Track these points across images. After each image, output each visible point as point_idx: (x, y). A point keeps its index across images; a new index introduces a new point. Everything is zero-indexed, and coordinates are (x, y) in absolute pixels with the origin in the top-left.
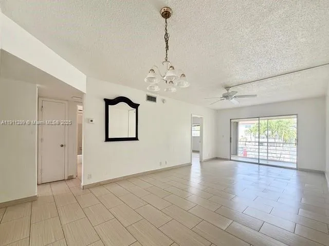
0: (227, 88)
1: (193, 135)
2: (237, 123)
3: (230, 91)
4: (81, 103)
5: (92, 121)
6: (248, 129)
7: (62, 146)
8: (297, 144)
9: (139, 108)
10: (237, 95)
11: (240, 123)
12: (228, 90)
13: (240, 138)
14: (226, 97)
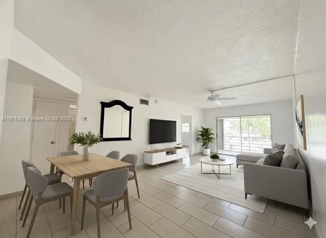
0: (212, 91)
1: (183, 131)
2: (222, 120)
3: (214, 94)
4: (75, 103)
5: (85, 118)
6: (232, 125)
7: (52, 143)
8: (271, 139)
9: (133, 110)
10: (219, 97)
11: (225, 120)
12: (212, 93)
13: (225, 133)
14: (211, 99)
